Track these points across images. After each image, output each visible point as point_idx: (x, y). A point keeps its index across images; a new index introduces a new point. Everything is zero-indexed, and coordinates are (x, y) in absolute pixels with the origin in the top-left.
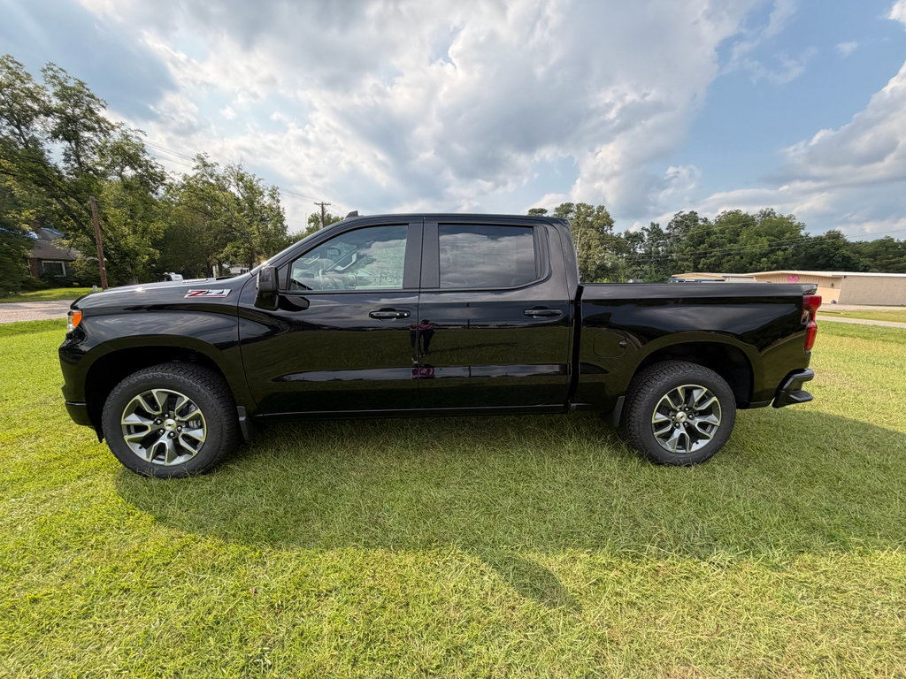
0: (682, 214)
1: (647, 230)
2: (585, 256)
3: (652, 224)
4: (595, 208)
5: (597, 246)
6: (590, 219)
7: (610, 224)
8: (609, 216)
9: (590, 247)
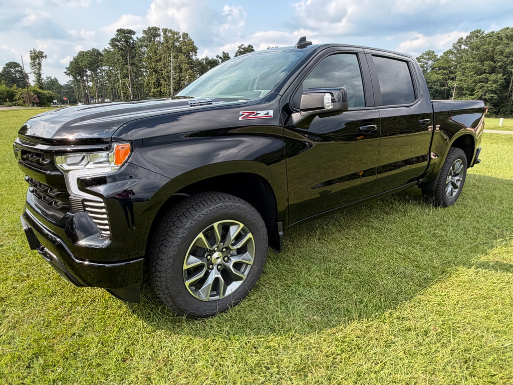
0: (243, 47)
1: (220, 58)
2: (178, 78)
3: (224, 53)
4: (181, 34)
5: (187, 70)
6: (177, 44)
7: (195, 50)
8: (193, 43)
9: (181, 70)
